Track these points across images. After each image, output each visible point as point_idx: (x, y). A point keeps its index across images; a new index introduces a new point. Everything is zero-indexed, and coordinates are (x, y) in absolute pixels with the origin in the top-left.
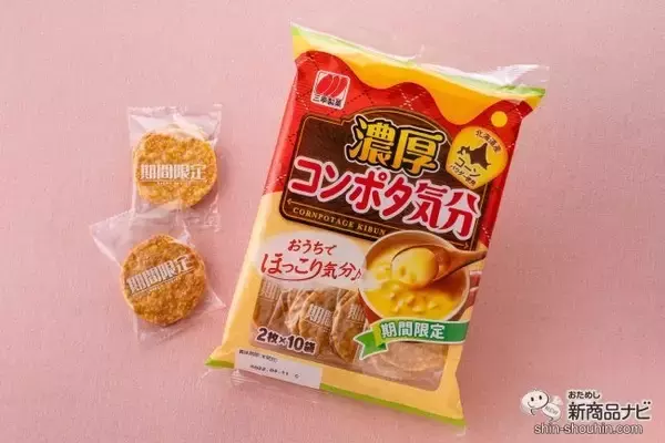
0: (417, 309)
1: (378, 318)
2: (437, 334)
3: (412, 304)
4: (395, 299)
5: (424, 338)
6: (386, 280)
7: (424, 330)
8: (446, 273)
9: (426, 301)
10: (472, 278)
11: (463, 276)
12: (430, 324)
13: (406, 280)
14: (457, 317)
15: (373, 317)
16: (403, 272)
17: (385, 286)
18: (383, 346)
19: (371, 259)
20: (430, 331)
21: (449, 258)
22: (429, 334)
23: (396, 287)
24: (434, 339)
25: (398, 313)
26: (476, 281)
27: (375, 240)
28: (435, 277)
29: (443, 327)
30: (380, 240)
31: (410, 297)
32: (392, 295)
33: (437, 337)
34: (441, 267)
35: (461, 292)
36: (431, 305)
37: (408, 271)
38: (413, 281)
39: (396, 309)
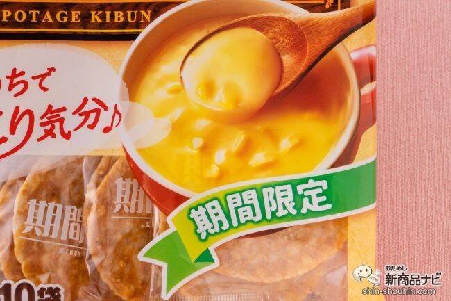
0: (259, 158)
1: (180, 199)
2: (314, 203)
3: (246, 150)
4: (206, 149)
5: (289, 216)
6: (177, 113)
7: (283, 201)
8: (301, 69)
9: (274, 137)
10: (357, 65)
11: (338, 69)
12: (294, 184)
13: (221, 102)
14: (347, 156)
15: (170, 200)
16: (210, 89)
17: (179, 129)
18: (206, 257)
19: (134, 77)
20: (298, 199)
21: (297, 35)
22: (298, 207)
23: (203, 124)
24: (310, 213)
25: (221, 178)
26: (367, 71)
27: (133, 37)
28: (279, 83)
29: (324, 184)
30: (144, 32)
31: (237, 138)
32: (198, 142)
33: (316, 208)
34: (287, 59)
35: (342, 102)
36: (286, 144)
37: (220, 83)
38: (237, 101)
39: (214, 171)
